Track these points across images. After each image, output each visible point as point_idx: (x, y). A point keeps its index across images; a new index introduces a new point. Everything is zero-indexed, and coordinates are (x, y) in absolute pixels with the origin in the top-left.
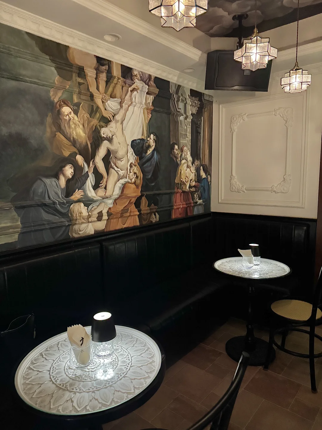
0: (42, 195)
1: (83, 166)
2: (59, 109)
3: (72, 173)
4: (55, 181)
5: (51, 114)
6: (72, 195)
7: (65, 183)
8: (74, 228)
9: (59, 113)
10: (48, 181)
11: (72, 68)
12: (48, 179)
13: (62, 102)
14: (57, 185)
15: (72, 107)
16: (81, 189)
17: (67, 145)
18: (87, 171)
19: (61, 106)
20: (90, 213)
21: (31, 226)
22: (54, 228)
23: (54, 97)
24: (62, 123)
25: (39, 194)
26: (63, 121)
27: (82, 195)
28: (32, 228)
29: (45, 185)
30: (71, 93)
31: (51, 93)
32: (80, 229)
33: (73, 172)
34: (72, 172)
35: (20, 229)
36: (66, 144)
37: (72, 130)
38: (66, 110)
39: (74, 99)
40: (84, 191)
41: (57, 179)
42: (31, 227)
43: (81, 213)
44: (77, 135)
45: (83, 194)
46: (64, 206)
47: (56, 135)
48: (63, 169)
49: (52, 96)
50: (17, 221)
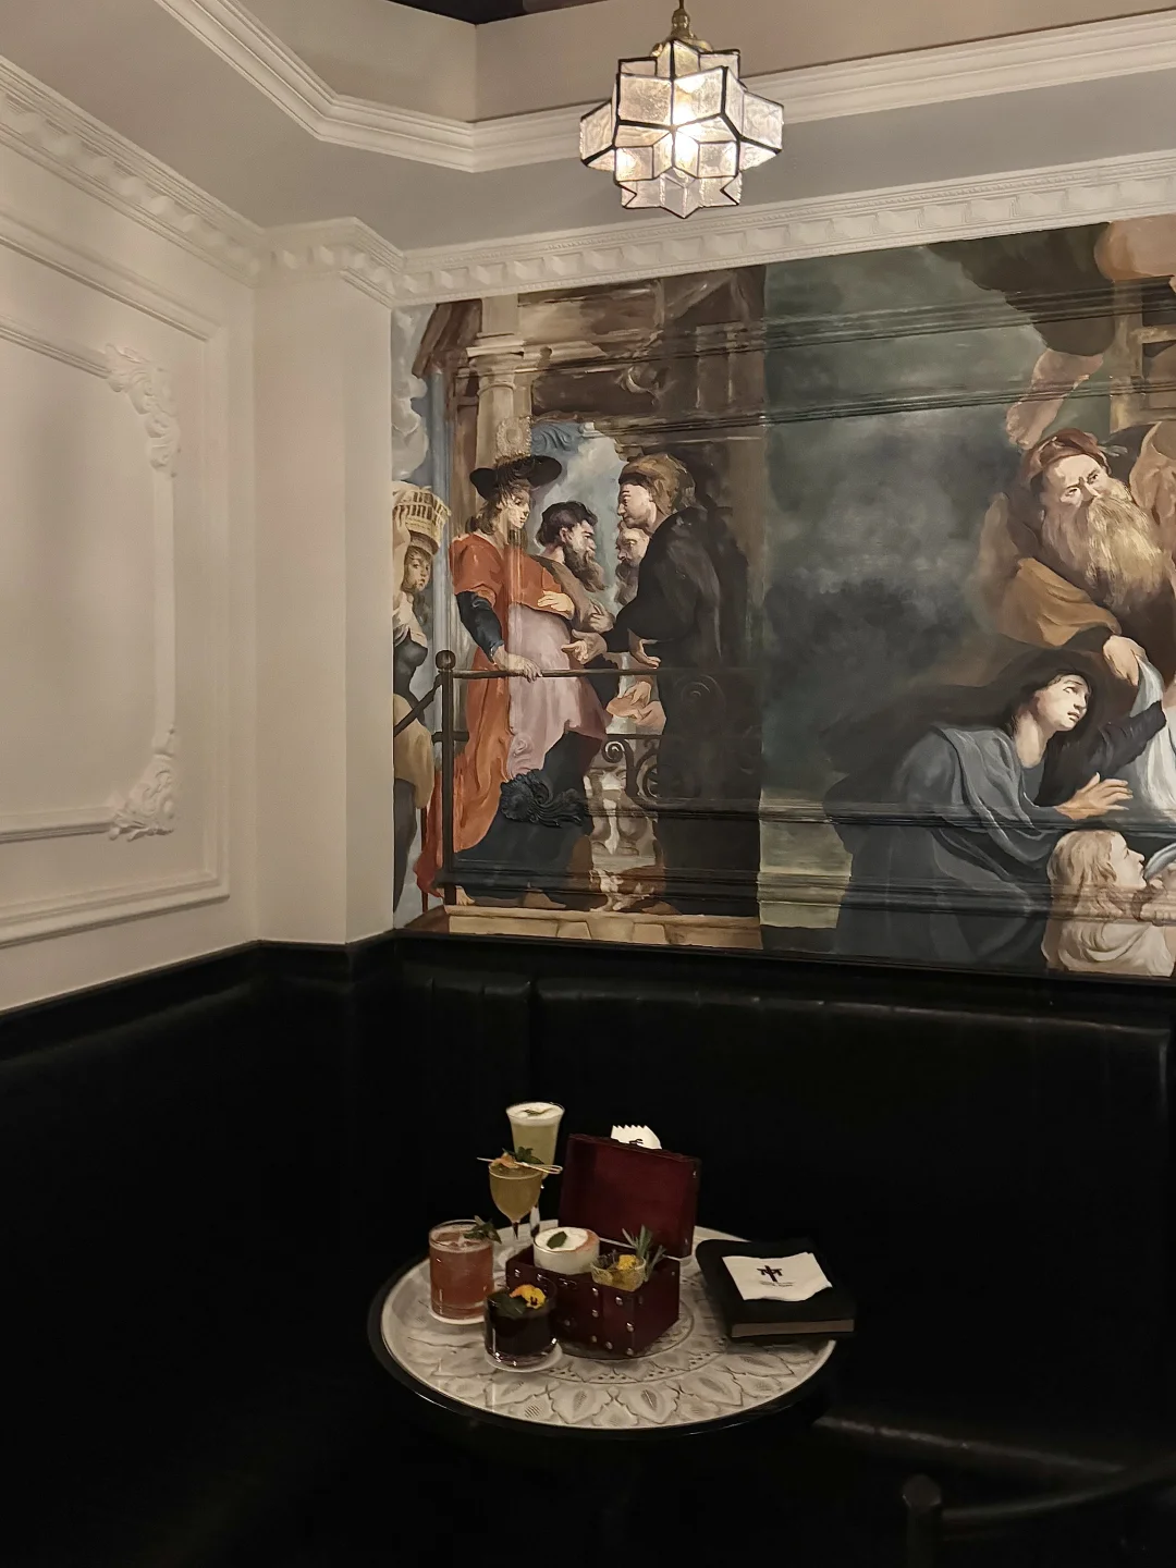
0: (941, 790)
1: (1135, 681)
2: (1038, 471)
3: (1077, 712)
4: (997, 740)
5: (1002, 496)
6: (1069, 796)
7: (1041, 746)
8: (1065, 932)
9: (1040, 483)
10: (965, 739)
11: (1110, 302)
12: (967, 733)
13: (1054, 445)
14: (1003, 754)
15: (1101, 451)
16: (1117, 775)
17: (1063, 603)
18: (1159, 703)
19: (1050, 459)
20: (1156, 883)
21: (881, 890)
22: (976, 915)
23: (1021, 431)
24: (1047, 522)
25: (928, 783)
26: (1054, 512)
27: (1118, 802)
28: (886, 895)
29: (955, 752)
30: (1103, 400)
31: (1011, 421)
32: (1098, 939)
33: (1083, 703)
34: (1077, 707)
35: (843, 893)
36: (1062, 599)
37: (1092, 543)
38: (1073, 468)
39: (1113, 417)
40: (1134, 785)
41: (1007, 734)
42: (883, 892)
43: (1107, 874)
44: (1116, 560)
45: (1125, 797)
46: (1029, 837)
47: (1016, 569)
48: (1037, 694)
49: (1014, 429)
50: (840, 865)
